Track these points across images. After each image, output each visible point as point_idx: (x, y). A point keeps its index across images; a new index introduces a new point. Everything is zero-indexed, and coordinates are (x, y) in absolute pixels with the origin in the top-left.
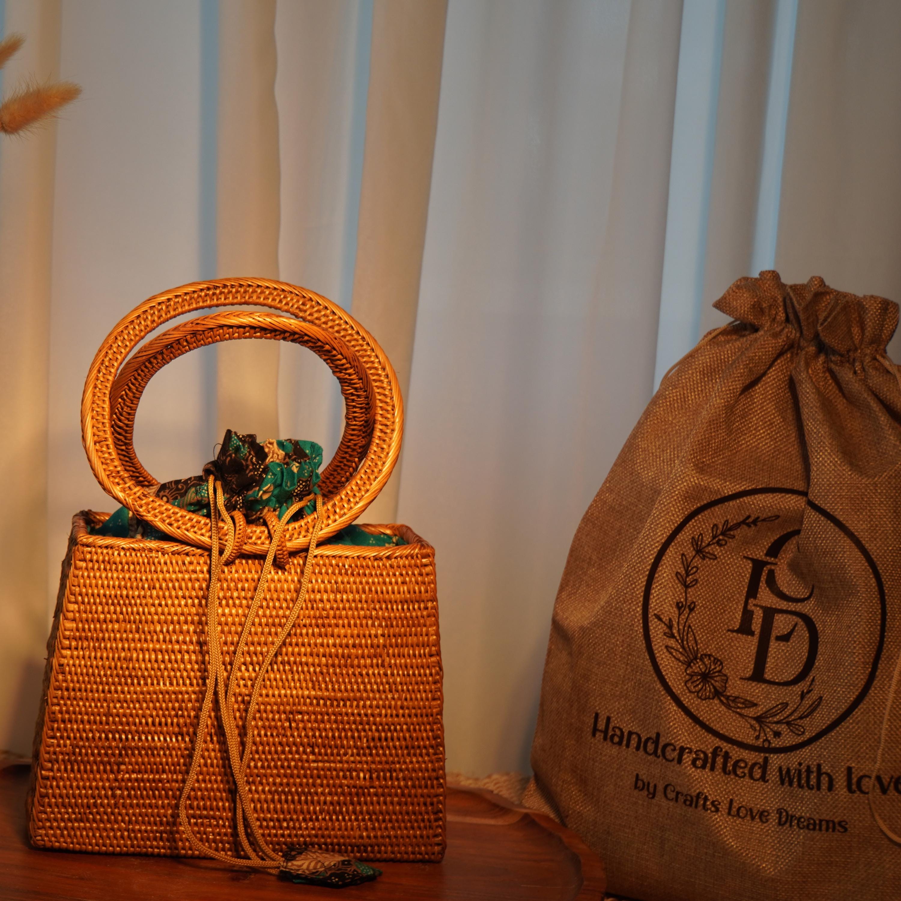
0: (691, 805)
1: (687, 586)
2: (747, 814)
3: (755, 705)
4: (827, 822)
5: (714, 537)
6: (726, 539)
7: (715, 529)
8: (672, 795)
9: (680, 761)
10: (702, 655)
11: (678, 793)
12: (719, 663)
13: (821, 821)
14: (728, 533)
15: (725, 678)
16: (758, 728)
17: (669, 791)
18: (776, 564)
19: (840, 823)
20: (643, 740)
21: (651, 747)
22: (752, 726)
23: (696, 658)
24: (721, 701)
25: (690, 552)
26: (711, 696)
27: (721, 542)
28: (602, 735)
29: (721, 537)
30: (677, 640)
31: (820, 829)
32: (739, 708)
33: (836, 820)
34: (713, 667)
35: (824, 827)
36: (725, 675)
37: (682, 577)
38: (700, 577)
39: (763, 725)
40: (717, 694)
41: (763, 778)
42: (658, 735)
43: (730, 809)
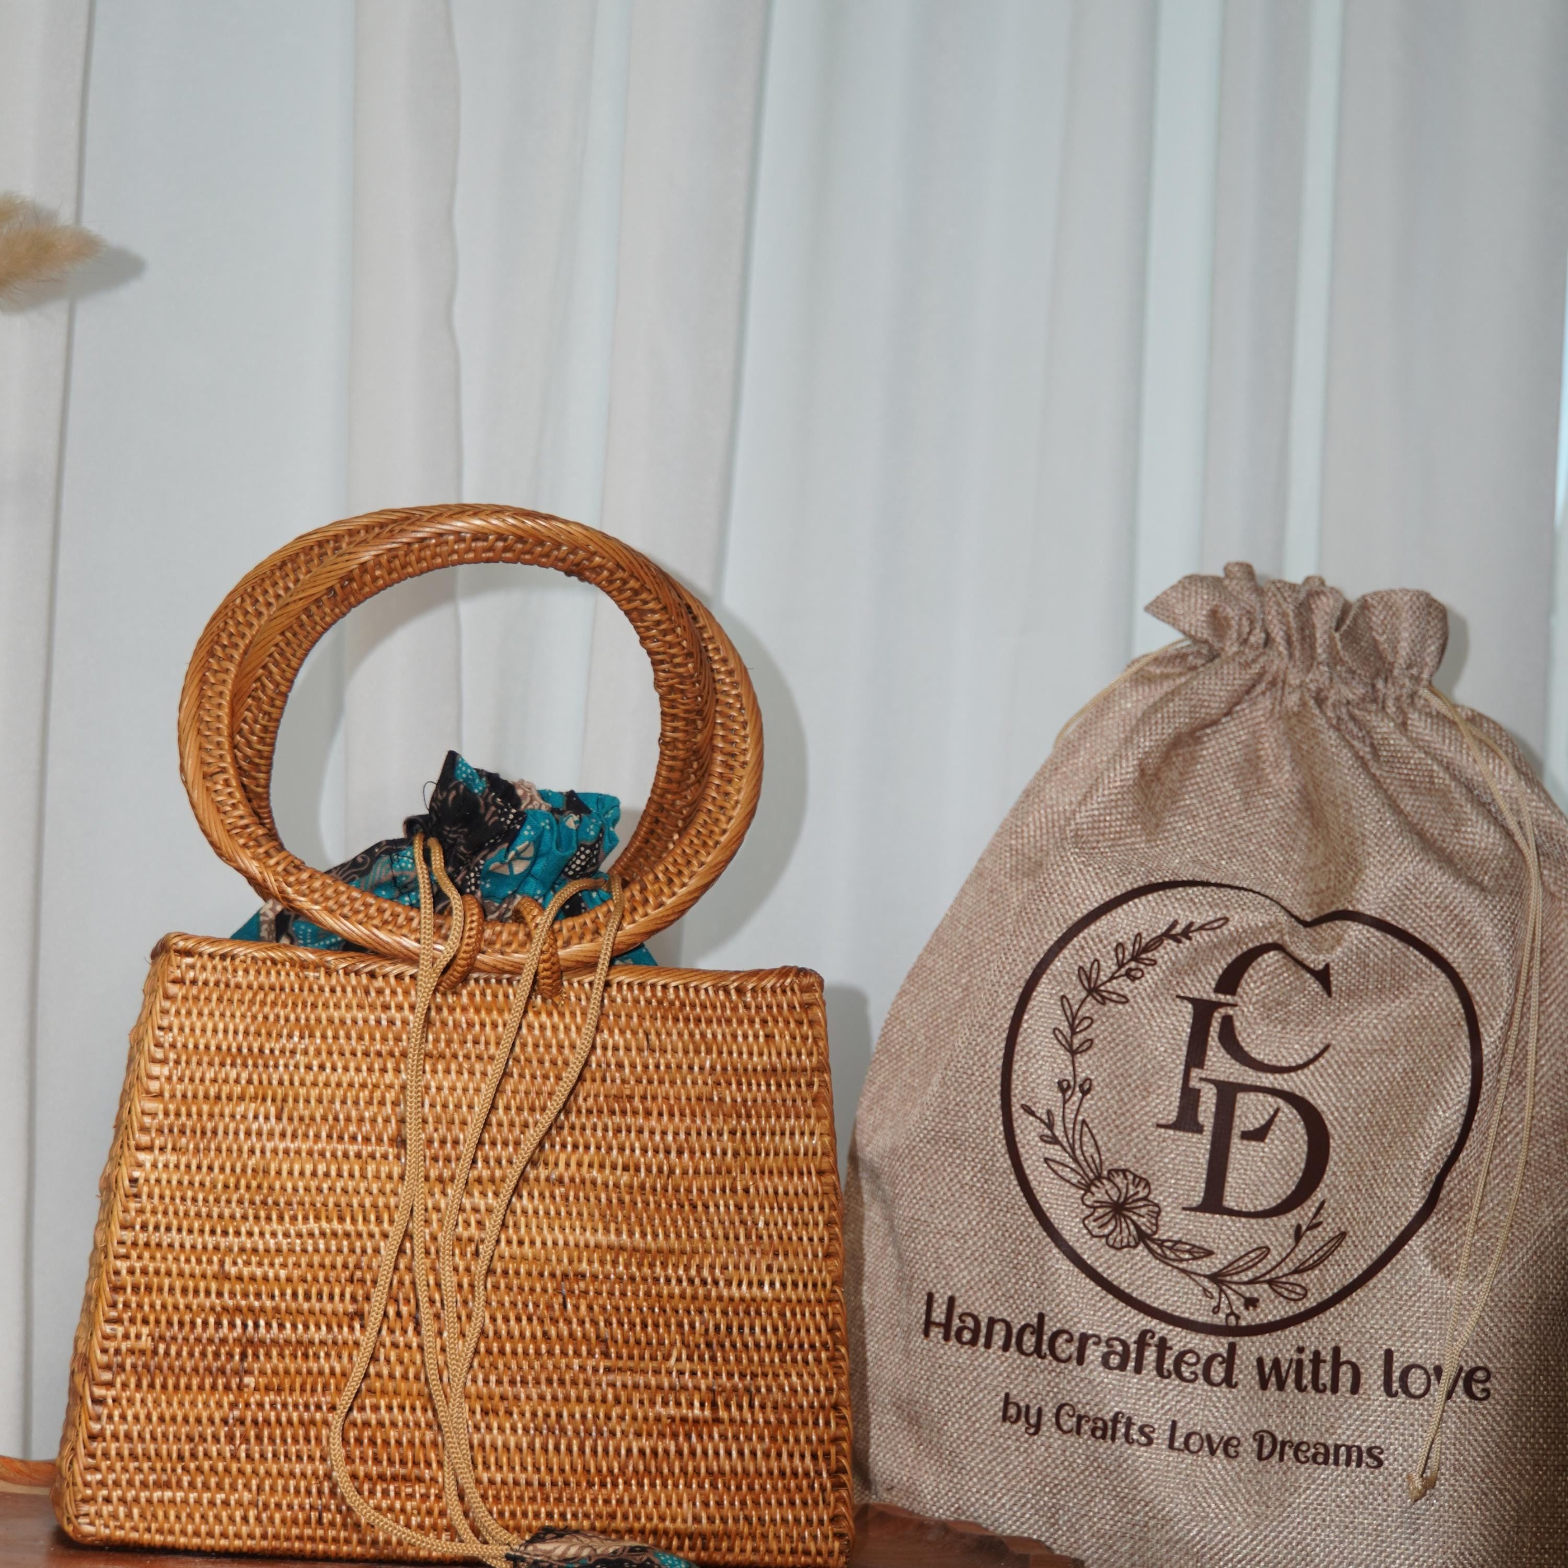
0: (1104, 1437)
1: (1073, 1052)
2: (1202, 1445)
3: (1209, 1253)
4: (1349, 1449)
5: (1120, 965)
6: (1142, 966)
7: (1120, 950)
8: (1069, 1423)
9: (1081, 1360)
10: (1110, 1172)
11: (1080, 1418)
12: (1143, 1184)
13: (1337, 1447)
14: (1144, 956)
15: (1156, 1209)
16: (1216, 1295)
17: (1064, 1419)
18: (1234, 1005)
19: (1370, 1450)
20: (1015, 1331)
21: (1029, 1341)
22: (1205, 1290)
23: (1099, 1177)
24: (1151, 1251)
25: (1076, 993)
26: (1132, 1244)
27: (1133, 973)
28: (942, 1330)
29: (1133, 964)
30: (1064, 1149)
31: (1336, 1463)
32: (1181, 1260)
33: (1364, 1446)
34: (1131, 1193)
35: (1343, 1458)
36: (1157, 1205)
37: (1064, 1036)
38: (1097, 1036)
39: (1224, 1288)
40: (1143, 1237)
41: (1228, 1380)
42: (1041, 1317)
43: (1172, 1439)
